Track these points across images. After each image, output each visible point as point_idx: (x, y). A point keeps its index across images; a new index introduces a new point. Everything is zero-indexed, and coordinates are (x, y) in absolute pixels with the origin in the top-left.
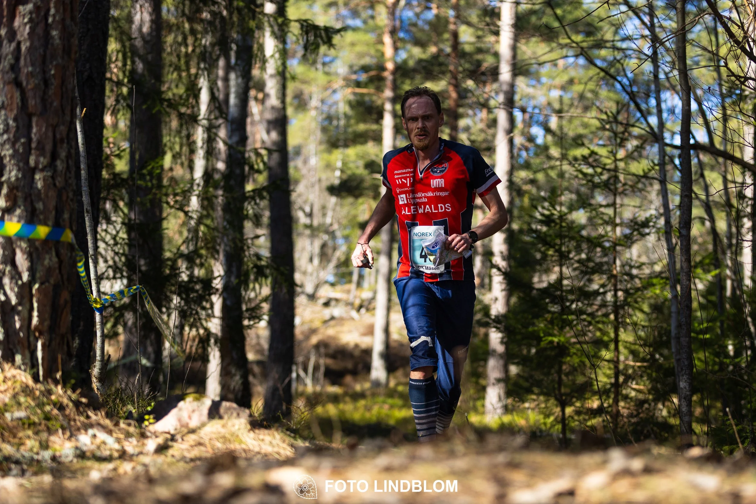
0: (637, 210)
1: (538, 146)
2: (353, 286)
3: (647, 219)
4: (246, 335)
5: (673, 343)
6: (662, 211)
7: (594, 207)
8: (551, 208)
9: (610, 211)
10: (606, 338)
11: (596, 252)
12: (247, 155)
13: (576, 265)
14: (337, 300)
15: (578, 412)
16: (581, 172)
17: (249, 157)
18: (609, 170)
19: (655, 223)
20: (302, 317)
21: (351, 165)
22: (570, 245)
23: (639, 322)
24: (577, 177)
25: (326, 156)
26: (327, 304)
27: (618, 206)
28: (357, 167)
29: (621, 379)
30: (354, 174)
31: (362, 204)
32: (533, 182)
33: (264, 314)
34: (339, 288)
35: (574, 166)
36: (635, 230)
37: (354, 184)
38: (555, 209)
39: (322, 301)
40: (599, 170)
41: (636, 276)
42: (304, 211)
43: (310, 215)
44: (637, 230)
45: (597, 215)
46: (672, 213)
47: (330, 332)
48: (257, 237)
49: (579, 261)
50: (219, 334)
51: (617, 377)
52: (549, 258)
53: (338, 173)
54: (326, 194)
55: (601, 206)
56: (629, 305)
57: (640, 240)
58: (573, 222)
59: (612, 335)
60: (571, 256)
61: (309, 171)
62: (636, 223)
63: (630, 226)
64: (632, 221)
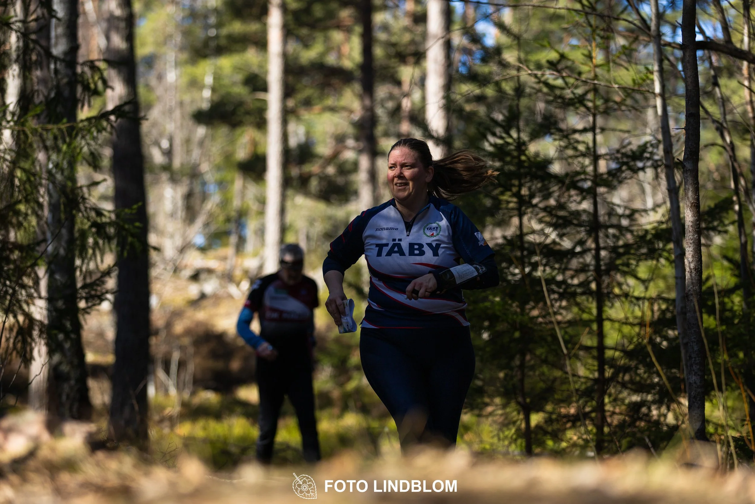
0: (626, 135)
1: (485, 49)
2: (230, 251)
3: (639, 147)
4: (83, 322)
5: (679, 320)
6: (660, 137)
7: (565, 133)
8: (504, 135)
9: (588, 137)
10: (585, 316)
11: (570, 196)
12: (79, 70)
13: (541, 215)
14: (210, 271)
15: (549, 421)
16: (546, 84)
17: (83, 72)
18: (585, 82)
19: (652, 153)
20: (160, 296)
21: (226, 81)
22: (534, 187)
23: (631, 294)
24: (540, 91)
25: (190, 69)
26: (195, 277)
27: (598, 131)
28: (234, 84)
29: (608, 373)
30: (228, 94)
31: (240, 135)
32: (480, 99)
33: (107, 292)
34: (212, 253)
35: (536, 76)
36: (623, 164)
37: (230, 108)
38: (511, 137)
39: (187, 273)
40: (571, 81)
41: (627, 230)
42: (160, 147)
43: (169, 153)
44: (626, 164)
45: (570, 144)
46: (674, 140)
47: (201, 315)
48: (96, 184)
49: (545, 209)
50: (46, 322)
51: (601, 371)
52: (504, 206)
53: (207, 94)
54: (190, 123)
55: (575, 131)
56: (616, 268)
57: (631, 178)
58: (537, 155)
59: (594, 311)
60: (535, 201)
61: (166, 90)
62: (624, 155)
63: (617, 159)
64: (618, 151)
